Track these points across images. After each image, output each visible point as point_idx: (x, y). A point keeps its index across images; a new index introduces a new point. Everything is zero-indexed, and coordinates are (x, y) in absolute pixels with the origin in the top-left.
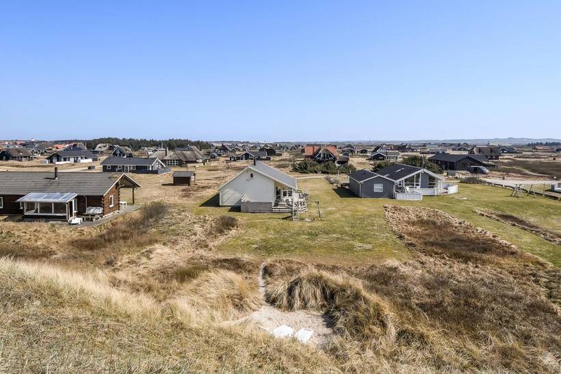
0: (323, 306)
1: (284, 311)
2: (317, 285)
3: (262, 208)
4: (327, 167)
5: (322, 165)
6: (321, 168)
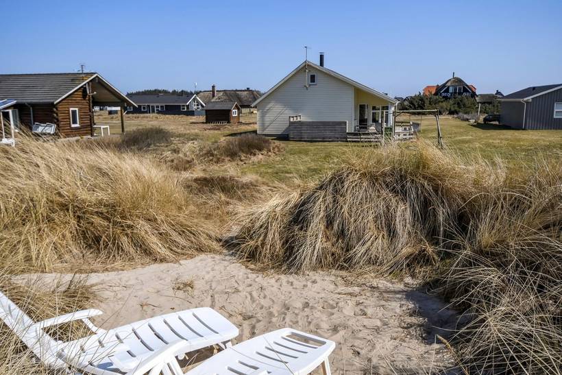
5: (451, 102)
6: (449, 106)
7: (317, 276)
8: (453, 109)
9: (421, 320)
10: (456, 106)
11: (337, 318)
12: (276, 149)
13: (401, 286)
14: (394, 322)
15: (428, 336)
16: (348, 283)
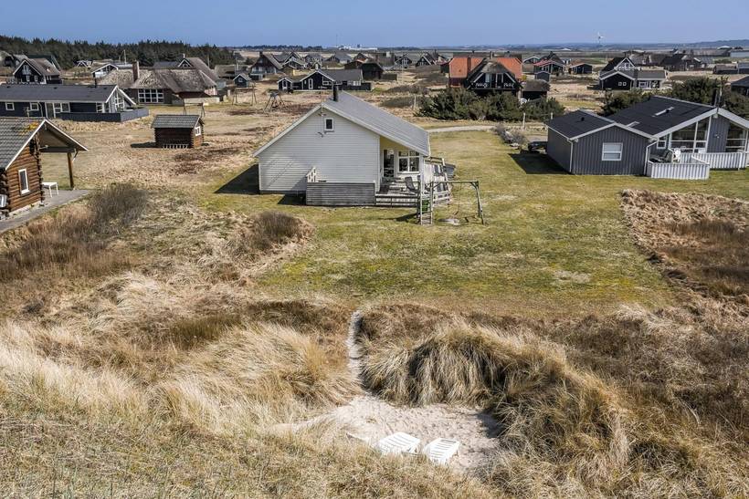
0: (481, 396)
1: (400, 406)
2: (469, 354)
3: (353, 197)
4: (498, 104)
5: (489, 100)
6: (486, 108)
7: (431, 407)
8: (491, 113)
9: (485, 428)
10: (495, 107)
11: (451, 431)
12: (307, 234)
13: (474, 412)
14: (475, 430)
15: (489, 435)
16: (449, 412)
